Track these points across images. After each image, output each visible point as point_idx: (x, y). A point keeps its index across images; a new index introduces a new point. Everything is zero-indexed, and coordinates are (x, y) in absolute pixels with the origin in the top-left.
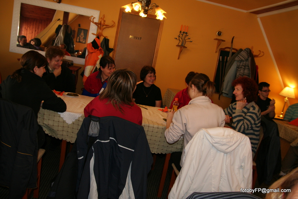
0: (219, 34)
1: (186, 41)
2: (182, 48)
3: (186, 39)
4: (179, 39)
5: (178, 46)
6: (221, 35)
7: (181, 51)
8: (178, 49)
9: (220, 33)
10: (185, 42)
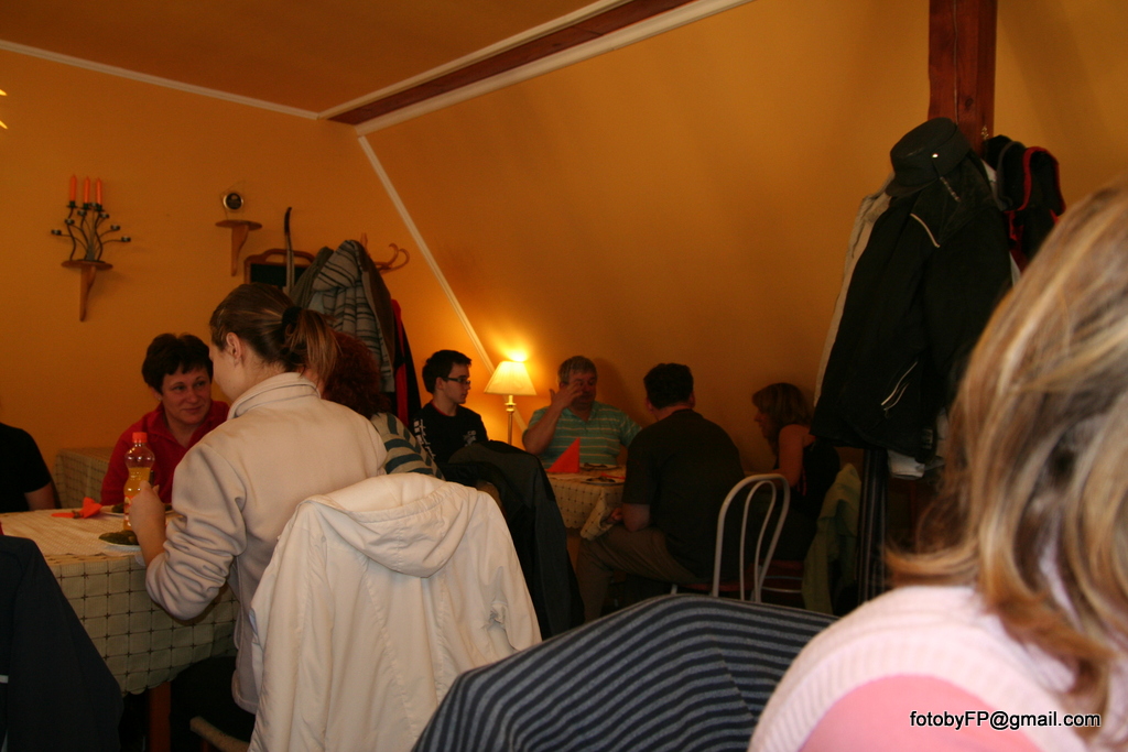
0: (234, 202)
1: (103, 240)
2: (93, 269)
3: (100, 231)
4: (71, 236)
5: (70, 264)
6: (240, 205)
7: (88, 287)
8: (75, 279)
9: (234, 198)
10: (98, 245)
